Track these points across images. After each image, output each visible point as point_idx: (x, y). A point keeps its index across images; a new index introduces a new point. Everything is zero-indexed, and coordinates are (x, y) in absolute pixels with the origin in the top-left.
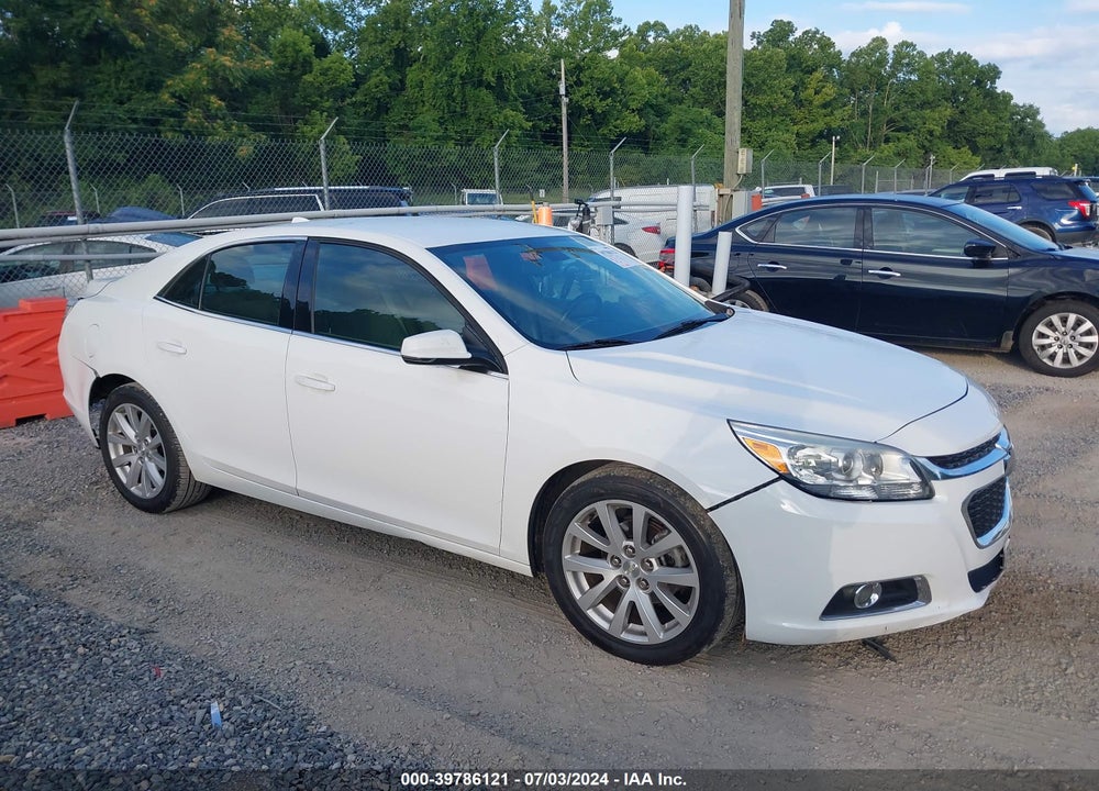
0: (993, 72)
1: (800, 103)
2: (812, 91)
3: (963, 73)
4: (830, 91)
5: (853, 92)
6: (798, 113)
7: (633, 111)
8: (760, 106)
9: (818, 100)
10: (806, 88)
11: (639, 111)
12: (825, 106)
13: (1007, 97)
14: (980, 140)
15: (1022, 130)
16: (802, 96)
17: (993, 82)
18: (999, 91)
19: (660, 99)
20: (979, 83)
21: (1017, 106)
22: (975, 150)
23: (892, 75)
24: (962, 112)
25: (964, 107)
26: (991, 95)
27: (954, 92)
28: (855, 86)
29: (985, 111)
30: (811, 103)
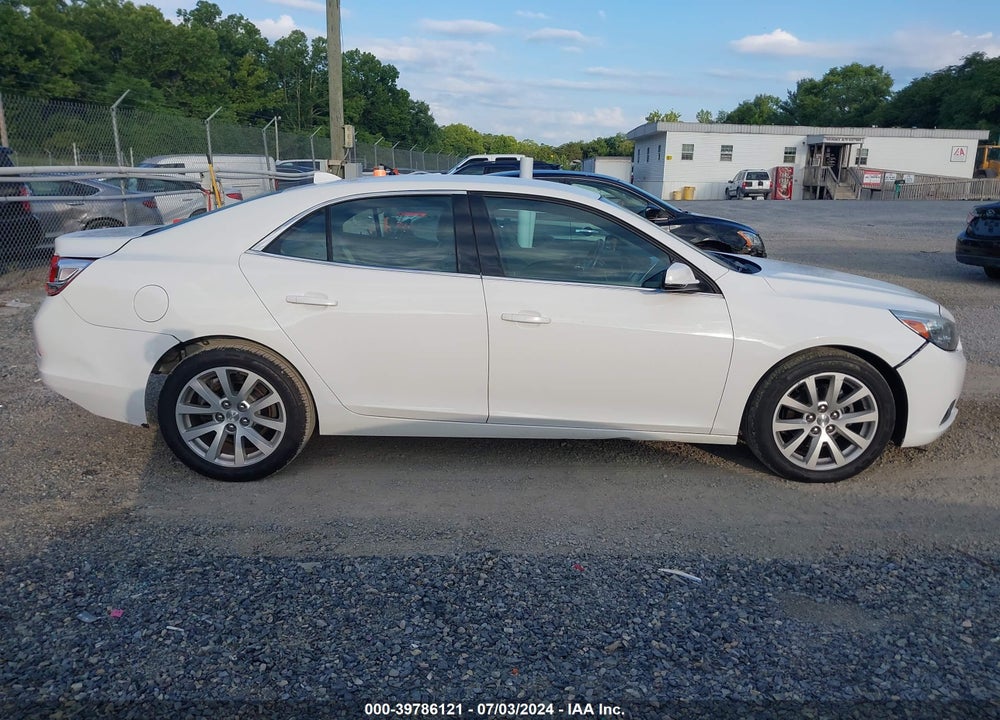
0: (392, 73)
1: (234, 83)
2: (245, 73)
3: (370, 70)
4: (262, 74)
5: (281, 77)
6: (235, 93)
7: (65, 75)
8: (197, 82)
9: (252, 82)
10: (239, 70)
11: (72, 76)
12: (258, 87)
13: (405, 94)
14: (389, 128)
15: (418, 122)
16: (237, 76)
17: (394, 81)
18: (399, 89)
19: (91, 66)
20: (383, 80)
21: (412, 102)
22: (386, 136)
23: (312, 66)
24: (372, 103)
25: (374, 99)
26: (393, 90)
27: (364, 86)
28: (283, 72)
29: (390, 104)
30: (245, 83)
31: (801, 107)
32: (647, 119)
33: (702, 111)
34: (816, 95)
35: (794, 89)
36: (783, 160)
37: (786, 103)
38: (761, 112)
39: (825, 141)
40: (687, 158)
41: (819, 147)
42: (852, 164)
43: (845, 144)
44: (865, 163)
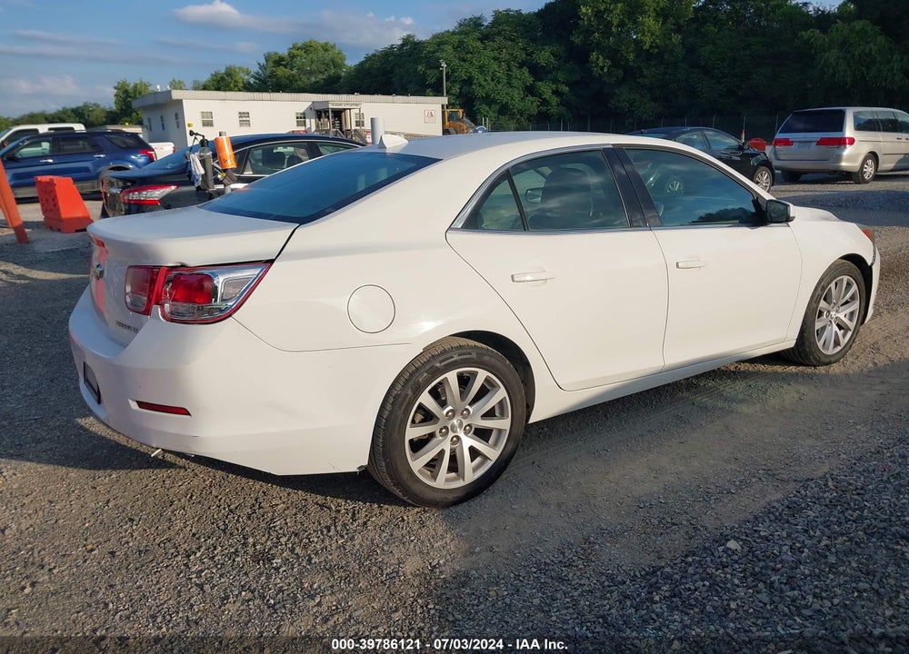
31: (272, 75)
32: (115, 88)
33: (174, 80)
34: (285, 66)
35: (263, 61)
36: (296, 124)
37: (258, 73)
38: (236, 82)
39: (330, 106)
40: (208, 125)
41: (326, 111)
42: (354, 127)
43: (345, 109)
44: (363, 125)
